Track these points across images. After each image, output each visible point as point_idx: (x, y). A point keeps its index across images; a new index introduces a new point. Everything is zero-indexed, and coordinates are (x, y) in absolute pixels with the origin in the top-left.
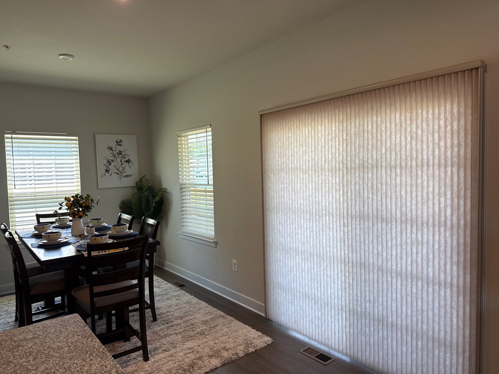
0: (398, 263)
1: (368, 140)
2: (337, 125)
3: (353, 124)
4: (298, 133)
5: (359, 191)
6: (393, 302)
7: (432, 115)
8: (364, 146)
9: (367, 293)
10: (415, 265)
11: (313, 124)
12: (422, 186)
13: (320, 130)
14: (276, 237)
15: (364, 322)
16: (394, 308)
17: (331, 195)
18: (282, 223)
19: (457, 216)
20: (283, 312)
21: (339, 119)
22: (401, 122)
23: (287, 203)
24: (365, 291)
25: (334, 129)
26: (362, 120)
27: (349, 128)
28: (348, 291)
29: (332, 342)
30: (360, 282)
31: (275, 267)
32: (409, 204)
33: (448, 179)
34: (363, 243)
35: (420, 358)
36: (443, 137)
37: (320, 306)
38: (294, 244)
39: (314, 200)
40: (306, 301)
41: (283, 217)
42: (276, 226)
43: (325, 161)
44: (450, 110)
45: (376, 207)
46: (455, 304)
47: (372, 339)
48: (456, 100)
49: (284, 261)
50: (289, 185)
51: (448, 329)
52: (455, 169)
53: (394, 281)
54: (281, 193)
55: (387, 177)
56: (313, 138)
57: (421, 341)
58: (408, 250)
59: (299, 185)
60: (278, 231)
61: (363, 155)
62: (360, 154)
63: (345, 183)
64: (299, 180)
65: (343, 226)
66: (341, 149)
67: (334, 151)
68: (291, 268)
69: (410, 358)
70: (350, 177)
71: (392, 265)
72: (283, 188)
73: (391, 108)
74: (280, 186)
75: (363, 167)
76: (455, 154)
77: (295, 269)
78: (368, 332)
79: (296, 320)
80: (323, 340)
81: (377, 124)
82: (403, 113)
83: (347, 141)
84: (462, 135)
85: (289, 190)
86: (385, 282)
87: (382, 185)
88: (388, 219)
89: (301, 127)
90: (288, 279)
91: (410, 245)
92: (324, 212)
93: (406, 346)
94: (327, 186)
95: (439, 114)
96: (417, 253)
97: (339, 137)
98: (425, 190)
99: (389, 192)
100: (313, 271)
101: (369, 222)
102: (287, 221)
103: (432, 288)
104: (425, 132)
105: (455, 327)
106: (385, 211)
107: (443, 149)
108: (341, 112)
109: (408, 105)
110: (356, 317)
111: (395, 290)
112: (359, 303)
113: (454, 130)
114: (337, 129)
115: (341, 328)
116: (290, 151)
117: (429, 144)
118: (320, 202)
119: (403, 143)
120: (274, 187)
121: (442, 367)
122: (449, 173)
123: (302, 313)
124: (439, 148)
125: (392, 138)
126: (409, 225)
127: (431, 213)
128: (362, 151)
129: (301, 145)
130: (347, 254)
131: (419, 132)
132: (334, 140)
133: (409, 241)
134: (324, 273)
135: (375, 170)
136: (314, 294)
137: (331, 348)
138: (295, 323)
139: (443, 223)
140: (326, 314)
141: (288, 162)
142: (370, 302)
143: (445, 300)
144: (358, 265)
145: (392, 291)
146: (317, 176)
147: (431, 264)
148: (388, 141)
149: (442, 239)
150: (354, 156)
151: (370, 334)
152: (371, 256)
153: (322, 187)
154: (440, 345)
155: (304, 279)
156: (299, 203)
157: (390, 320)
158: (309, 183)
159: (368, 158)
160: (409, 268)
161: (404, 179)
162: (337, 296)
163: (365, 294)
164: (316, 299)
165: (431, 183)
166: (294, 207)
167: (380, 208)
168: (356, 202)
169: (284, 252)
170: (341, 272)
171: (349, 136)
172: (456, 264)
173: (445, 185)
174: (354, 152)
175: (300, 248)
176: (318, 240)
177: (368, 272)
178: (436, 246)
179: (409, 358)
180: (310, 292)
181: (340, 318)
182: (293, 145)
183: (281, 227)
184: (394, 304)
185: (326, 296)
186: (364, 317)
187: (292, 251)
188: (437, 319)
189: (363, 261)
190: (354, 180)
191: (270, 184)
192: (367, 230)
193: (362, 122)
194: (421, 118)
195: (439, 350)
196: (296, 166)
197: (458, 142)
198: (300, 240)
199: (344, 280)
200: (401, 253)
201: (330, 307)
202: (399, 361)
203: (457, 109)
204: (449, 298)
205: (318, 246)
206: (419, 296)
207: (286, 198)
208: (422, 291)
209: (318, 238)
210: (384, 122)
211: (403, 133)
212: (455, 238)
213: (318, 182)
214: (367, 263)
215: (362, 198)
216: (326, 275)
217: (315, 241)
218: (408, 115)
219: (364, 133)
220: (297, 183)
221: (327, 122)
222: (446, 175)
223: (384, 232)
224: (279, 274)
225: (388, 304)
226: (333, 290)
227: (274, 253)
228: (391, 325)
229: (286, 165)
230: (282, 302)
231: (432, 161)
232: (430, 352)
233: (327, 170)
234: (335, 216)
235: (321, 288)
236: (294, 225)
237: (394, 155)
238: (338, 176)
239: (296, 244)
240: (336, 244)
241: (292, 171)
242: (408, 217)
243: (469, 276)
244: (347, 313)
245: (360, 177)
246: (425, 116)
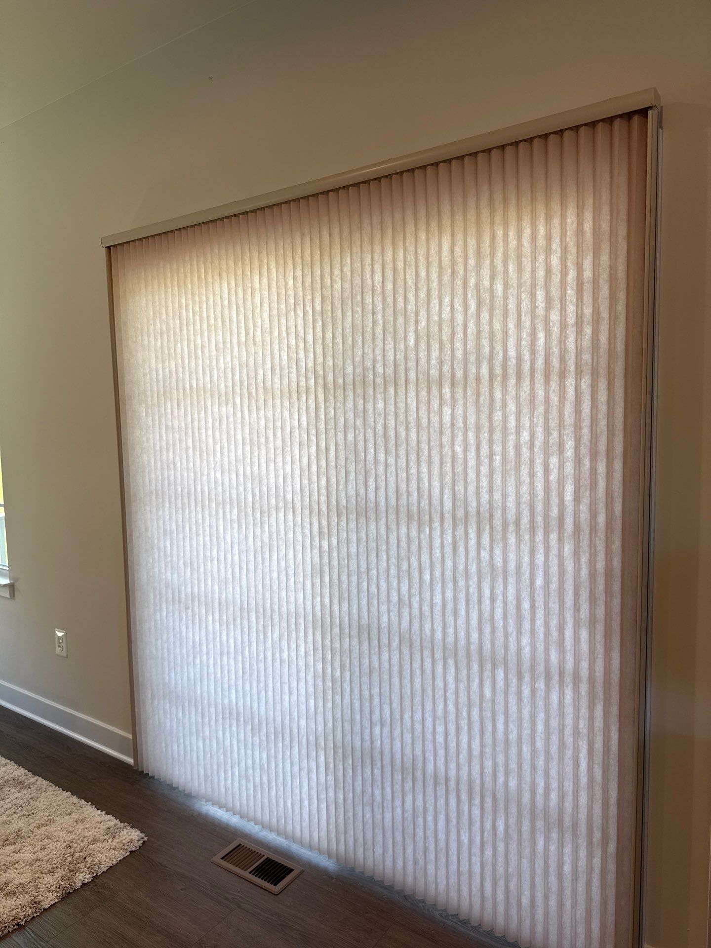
0: (448, 625)
1: (374, 313)
2: (299, 273)
3: (337, 272)
4: (203, 295)
5: (356, 445)
6: (438, 722)
7: (530, 241)
8: (365, 329)
9: (376, 700)
10: (487, 629)
11: (239, 272)
12: (505, 429)
13: (257, 286)
14: (156, 570)
15: (370, 773)
16: (440, 739)
17: (288, 458)
18: (171, 532)
19: (588, 502)
20: (176, 756)
21: (302, 257)
22: (453, 263)
23: (182, 480)
24: (371, 696)
25: (291, 283)
26: (359, 260)
27: (328, 281)
28: (330, 697)
29: (295, 824)
30: (358, 673)
31: (156, 645)
32: (472, 476)
33: (569, 410)
34: (364, 576)
35: (501, 859)
36: (556, 299)
37: (264, 738)
38: (203, 585)
39: (248, 472)
40: (230, 726)
41: (174, 517)
42: (156, 541)
43: (273, 369)
44: (575, 225)
45: (394, 485)
46: (585, 725)
47: (388, 815)
48: (591, 201)
49: (178, 630)
50: (186, 433)
51: (569, 786)
52: (585, 384)
53: (439, 669)
54: (168, 456)
55: (420, 409)
56: (242, 309)
57: (503, 818)
58: (471, 590)
59: (210, 432)
60: (162, 554)
61: (363, 353)
62: (356, 350)
63: (322, 426)
64: (210, 420)
65: (317, 534)
66: (310, 337)
67: (293, 342)
68: (194, 647)
69: (478, 859)
70: (333, 411)
71: (433, 630)
72: (171, 442)
73: (428, 225)
74: (165, 438)
75: (364, 382)
76: (586, 341)
77: (204, 648)
78: (378, 798)
79: (209, 773)
80: (274, 820)
81: (395, 270)
82: (460, 237)
83: (325, 316)
84: (605, 291)
85: (187, 449)
86: (418, 672)
87: (407, 429)
88: (422, 514)
89: (210, 280)
90: (188, 673)
91: (475, 579)
92: (273, 501)
93: (470, 829)
94: (279, 435)
95: (549, 238)
96: (493, 600)
97: (304, 305)
98: (512, 438)
99: (424, 446)
100: (247, 652)
101: (379, 524)
102: (184, 527)
103: (529, 685)
104: (513, 287)
105: (584, 780)
106: (416, 494)
107: (556, 330)
108: (308, 239)
109: (472, 215)
110: (350, 762)
111: (441, 692)
112: (357, 727)
113: (585, 280)
114: (300, 285)
115: (315, 789)
116: (185, 343)
117: (523, 318)
118: (264, 477)
119: (459, 318)
120: (148, 440)
121: (553, 878)
122: (571, 392)
123: (222, 757)
124: (546, 329)
125: (432, 304)
126: (472, 528)
127: (526, 498)
128: (360, 343)
129: (213, 328)
130: (328, 605)
131: (499, 288)
132: (293, 313)
133: (473, 568)
134: (273, 655)
135: (391, 390)
136: (251, 709)
137: (294, 840)
138: (206, 781)
139: (554, 523)
140: (280, 756)
141: (181, 375)
142: (382, 726)
143: (562, 715)
144: (354, 632)
145: (434, 696)
146: (255, 408)
147: (527, 625)
148: (423, 313)
149: (554, 562)
150: (341, 355)
151: (385, 805)
152: (384, 608)
153: (266, 438)
154: (550, 826)
155: (226, 672)
156: (213, 480)
157: (430, 768)
158: (235, 428)
159: (374, 360)
160: (475, 636)
161: (459, 412)
162: (304, 712)
163: (371, 703)
164: (256, 721)
165: (526, 421)
166: (199, 490)
167: (403, 487)
168: (347, 473)
169: (177, 606)
170: (315, 650)
171: (328, 302)
172: (587, 624)
173: (561, 425)
174: (341, 345)
175: (217, 596)
176: (260, 572)
177: (376, 650)
178: (539, 581)
179: (476, 860)
180: (241, 703)
181: (313, 765)
182: (192, 328)
183: (168, 544)
184: (440, 729)
185: (278, 713)
186: (368, 762)
187: (196, 604)
188: (540, 763)
189: (364, 621)
190: (342, 419)
191: (138, 433)
192: (374, 544)
193: (359, 265)
194: (502, 250)
195: (547, 839)
196: (201, 385)
197: (593, 311)
198: (216, 575)
199: (321, 671)
200: (455, 599)
201: (288, 739)
202: (453, 867)
203: (591, 223)
204: (569, 710)
205: (260, 588)
206: (500, 707)
207: (179, 469)
208: (506, 693)
209: (260, 567)
210: (413, 263)
211: (459, 290)
212: (584, 559)
213: (258, 424)
214: (374, 627)
215: (362, 463)
216: (278, 661)
217: (252, 575)
218: (472, 242)
219: (365, 294)
220: (206, 430)
221: (273, 265)
222: (564, 398)
223: (414, 547)
224: (166, 663)
225: (426, 730)
226: (294, 697)
227: (152, 610)
228: (432, 781)
229: (177, 382)
230: (175, 731)
231: (528, 363)
232: (526, 843)
233: (279, 392)
234: (299, 511)
235: (266, 692)
236: (201, 538)
237: (437, 351)
238: (305, 408)
239: (206, 585)
240: (301, 580)
241: (191, 397)
242: (470, 509)
243: (619, 655)
244: (328, 752)
245: (356, 411)
246: (513, 243)
